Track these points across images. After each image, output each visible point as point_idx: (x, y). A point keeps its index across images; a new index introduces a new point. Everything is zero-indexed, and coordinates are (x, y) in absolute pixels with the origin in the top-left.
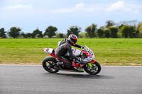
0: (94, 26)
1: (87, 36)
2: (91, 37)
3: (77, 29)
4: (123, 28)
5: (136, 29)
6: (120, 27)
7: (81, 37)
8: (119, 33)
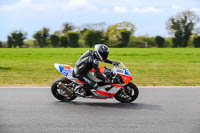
0: (46, 31)
1: (35, 45)
2: (42, 46)
3: (21, 35)
4: (86, 34)
5: (104, 35)
6: (82, 32)
7: (28, 46)
8: (81, 41)
